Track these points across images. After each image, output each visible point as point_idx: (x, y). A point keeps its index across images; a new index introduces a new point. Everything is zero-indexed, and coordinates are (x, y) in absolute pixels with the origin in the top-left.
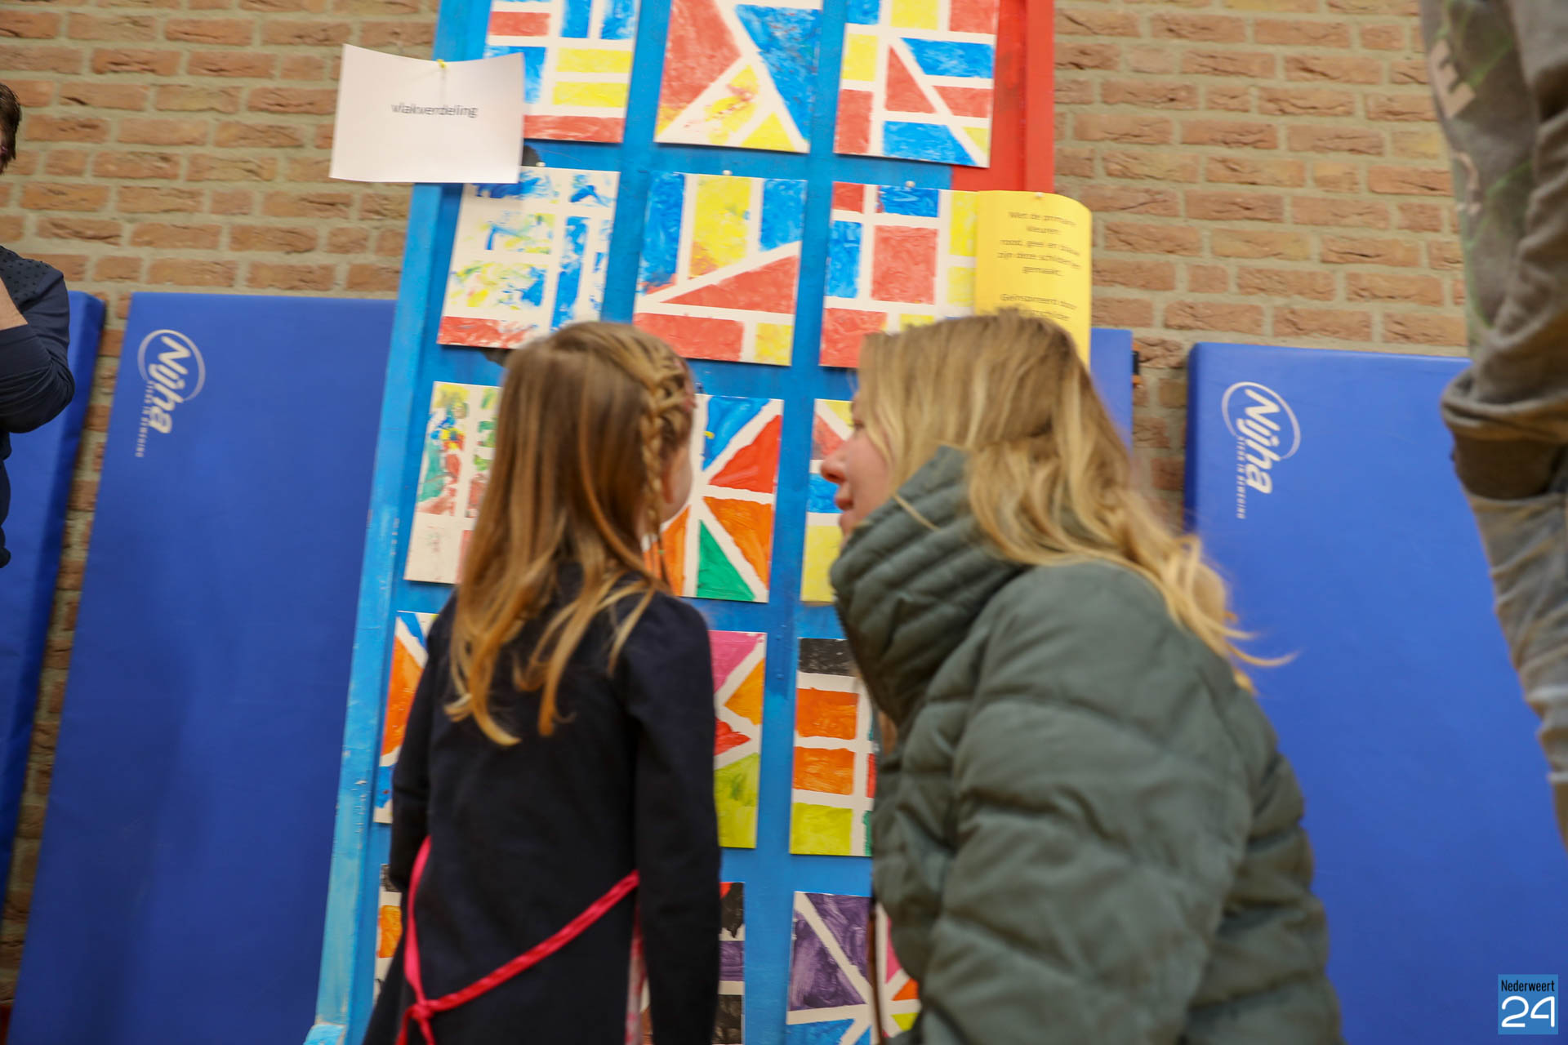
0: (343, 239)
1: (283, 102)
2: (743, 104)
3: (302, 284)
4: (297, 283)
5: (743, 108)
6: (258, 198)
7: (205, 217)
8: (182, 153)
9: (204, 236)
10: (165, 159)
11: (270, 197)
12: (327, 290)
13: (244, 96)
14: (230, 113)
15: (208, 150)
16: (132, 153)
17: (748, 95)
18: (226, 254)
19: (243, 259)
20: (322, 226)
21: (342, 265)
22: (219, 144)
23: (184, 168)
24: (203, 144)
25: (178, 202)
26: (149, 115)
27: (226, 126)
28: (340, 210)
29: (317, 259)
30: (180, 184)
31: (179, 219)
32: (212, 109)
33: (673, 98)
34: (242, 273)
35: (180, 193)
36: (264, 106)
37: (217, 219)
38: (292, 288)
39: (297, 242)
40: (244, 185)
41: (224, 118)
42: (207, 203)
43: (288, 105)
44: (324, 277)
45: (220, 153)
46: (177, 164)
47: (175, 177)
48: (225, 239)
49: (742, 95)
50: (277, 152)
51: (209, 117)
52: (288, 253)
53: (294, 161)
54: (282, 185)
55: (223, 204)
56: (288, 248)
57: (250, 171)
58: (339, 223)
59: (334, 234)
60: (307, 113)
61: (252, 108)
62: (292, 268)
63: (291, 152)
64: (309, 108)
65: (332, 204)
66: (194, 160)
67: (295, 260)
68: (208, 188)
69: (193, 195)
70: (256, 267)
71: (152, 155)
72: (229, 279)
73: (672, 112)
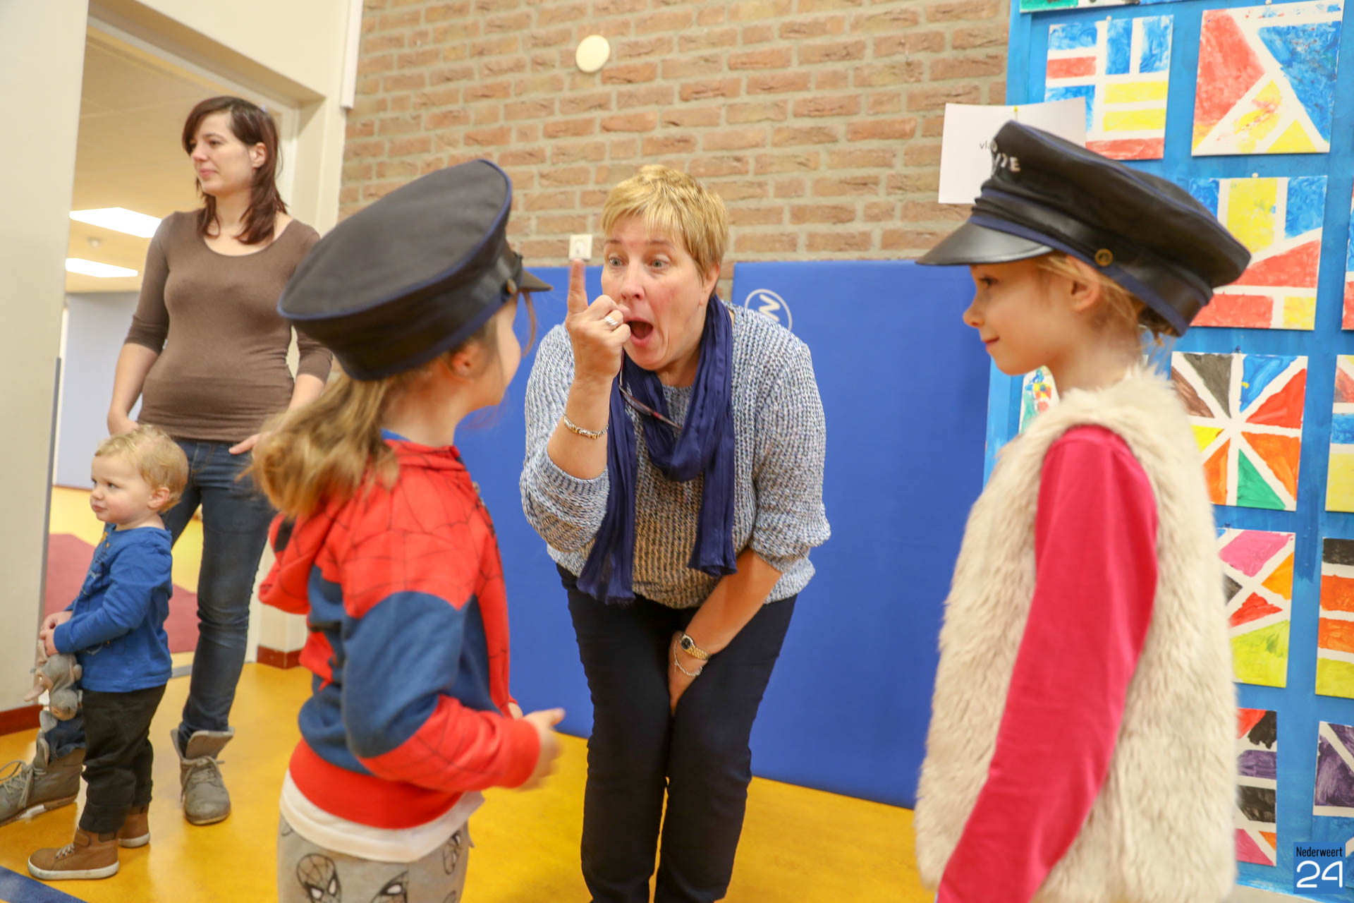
0: (876, 211)
1: (820, 108)
2: (1267, 115)
3: (847, 246)
4: (843, 246)
5: (1268, 119)
6: (808, 184)
7: (771, 201)
8: (749, 154)
9: (772, 215)
10: (738, 159)
11: (817, 182)
12: (866, 249)
13: (790, 107)
14: (780, 121)
15: (768, 150)
16: (715, 158)
17: (1272, 107)
18: (789, 227)
19: (802, 230)
20: (859, 202)
21: (876, 231)
22: (775, 145)
23: (752, 166)
24: (764, 146)
25: (751, 191)
26: (723, 128)
27: (779, 131)
28: (871, 188)
29: (857, 227)
30: (750, 177)
31: (752, 204)
32: (768, 119)
33: (1205, 116)
34: (802, 240)
35: (751, 184)
36: (806, 113)
37: (779, 202)
38: (840, 250)
39: (841, 215)
40: (797, 174)
41: (777, 125)
42: (771, 190)
43: (823, 110)
44: (862, 241)
45: (777, 151)
46: (747, 162)
47: (747, 172)
48: (786, 216)
49: (1267, 108)
50: (818, 147)
51: (765, 125)
52: (835, 223)
53: (832, 153)
54: (825, 172)
55: (782, 191)
56: (834, 220)
57: (800, 164)
58: (872, 198)
59: (868, 207)
60: (839, 114)
61: (796, 115)
62: (839, 236)
63: (830, 146)
64: (840, 111)
65: (865, 184)
66: (758, 159)
67: (841, 229)
68: (771, 179)
69: (760, 185)
70: (812, 236)
71: (728, 158)
72: (793, 245)
73: (1204, 129)
